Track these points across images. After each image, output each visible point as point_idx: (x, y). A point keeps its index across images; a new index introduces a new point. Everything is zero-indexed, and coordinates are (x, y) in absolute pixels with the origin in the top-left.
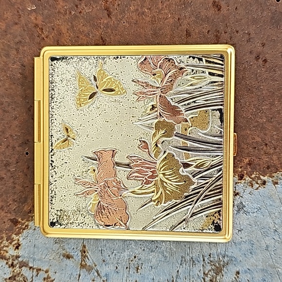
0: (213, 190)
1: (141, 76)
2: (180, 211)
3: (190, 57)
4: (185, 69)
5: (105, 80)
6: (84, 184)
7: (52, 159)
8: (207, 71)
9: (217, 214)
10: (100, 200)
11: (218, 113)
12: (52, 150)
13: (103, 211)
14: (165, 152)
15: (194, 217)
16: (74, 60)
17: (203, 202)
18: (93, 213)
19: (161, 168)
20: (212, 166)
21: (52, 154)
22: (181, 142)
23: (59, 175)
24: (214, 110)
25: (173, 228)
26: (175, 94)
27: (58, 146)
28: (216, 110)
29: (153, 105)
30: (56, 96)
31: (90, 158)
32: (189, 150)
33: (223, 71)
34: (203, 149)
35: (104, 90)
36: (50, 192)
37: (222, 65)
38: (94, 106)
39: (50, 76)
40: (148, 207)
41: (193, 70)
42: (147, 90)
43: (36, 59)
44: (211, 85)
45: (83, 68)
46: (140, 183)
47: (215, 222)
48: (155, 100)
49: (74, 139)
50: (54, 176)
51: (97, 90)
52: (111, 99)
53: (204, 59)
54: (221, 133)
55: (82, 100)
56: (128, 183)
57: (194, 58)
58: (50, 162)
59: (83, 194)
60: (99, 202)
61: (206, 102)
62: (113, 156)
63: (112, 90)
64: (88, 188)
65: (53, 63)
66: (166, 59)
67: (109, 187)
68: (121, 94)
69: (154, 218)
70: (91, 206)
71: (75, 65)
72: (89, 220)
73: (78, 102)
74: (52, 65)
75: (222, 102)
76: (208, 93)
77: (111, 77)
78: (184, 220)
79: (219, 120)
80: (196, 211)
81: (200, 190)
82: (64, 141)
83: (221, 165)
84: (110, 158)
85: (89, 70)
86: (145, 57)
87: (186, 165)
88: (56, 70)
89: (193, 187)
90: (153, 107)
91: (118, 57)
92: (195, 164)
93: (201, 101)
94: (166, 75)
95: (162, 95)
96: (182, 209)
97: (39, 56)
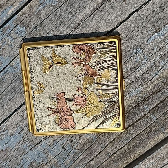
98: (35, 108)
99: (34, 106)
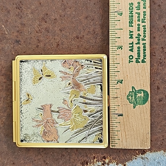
0: (98, 123)
1: (63, 69)
2: (83, 133)
3: (86, 60)
4: (84, 66)
5: (46, 71)
6: (37, 121)
7: (21, 109)
8: (94, 67)
9: (100, 134)
10: (45, 129)
11: (100, 86)
12: (21, 105)
13: (46, 134)
14: (75, 105)
15: (90, 136)
16: (31, 62)
17: (93, 129)
18: (41, 135)
19: (73, 113)
20: (97, 111)
21: (21, 107)
22: (83, 100)
23: (25, 117)
24: (98, 85)
25: (79, 142)
26: (80, 78)
27: (24, 103)
28: (99, 85)
29: (69, 83)
30: (23, 79)
31: (40, 109)
32: (86, 104)
33: (101, 67)
34: (93, 103)
35: (46, 76)
36: (21, 125)
37: (101, 64)
38: (41, 83)
39: (20, 70)
40: (68, 132)
41: (87, 66)
42: (67, 76)
43: (13, 61)
44: (96, 73)
45: (36, 66)
46: (64, 120)
47: (100, 138)
48: (70, 80)
49: (32, 100)
50: (22, 118)
51: (43, 76)
52: (49, 80)
53: (92, 61)
54: (101, 96)
55: (36, 81)
56: (58, 120)
57: (88, 61)
58: (20, 111)
59: (37, 126)
60: (44, 130)
61: (94, 81)
62: (50, 107)
63: (50, 76)
64: (39, 123)
65: (21, 63)
66: (75, 61)
67: (49, 123)
68: (54, 77)
69: (71, 137)
70: (40, 132)
71: (32, 64)
72: (39, 138)
73: (34, 82)
74: (21, 64)
75: (101, 81)
76: (95, 77)
77: (49, 70)
78: (85, 138)
79: (100, 90)
80: (91, 133)
81: (92, 123)
82: (27, 101)
83: (102, 111)
84: (49, 108)
85: (38, 66)
86: (65, 60)
87: (85, 111)
88: (23, 67)
89: (89, 122)
90: (69, 84)
91: (52, 61)
92: (89, 111)
93: (92, 80)
94: (75, 68)
95: (74, 78)
96: (84, 132)
97: (15, 60)
98: (21, 118)
99: (20, 115)
